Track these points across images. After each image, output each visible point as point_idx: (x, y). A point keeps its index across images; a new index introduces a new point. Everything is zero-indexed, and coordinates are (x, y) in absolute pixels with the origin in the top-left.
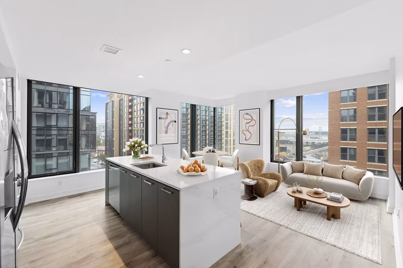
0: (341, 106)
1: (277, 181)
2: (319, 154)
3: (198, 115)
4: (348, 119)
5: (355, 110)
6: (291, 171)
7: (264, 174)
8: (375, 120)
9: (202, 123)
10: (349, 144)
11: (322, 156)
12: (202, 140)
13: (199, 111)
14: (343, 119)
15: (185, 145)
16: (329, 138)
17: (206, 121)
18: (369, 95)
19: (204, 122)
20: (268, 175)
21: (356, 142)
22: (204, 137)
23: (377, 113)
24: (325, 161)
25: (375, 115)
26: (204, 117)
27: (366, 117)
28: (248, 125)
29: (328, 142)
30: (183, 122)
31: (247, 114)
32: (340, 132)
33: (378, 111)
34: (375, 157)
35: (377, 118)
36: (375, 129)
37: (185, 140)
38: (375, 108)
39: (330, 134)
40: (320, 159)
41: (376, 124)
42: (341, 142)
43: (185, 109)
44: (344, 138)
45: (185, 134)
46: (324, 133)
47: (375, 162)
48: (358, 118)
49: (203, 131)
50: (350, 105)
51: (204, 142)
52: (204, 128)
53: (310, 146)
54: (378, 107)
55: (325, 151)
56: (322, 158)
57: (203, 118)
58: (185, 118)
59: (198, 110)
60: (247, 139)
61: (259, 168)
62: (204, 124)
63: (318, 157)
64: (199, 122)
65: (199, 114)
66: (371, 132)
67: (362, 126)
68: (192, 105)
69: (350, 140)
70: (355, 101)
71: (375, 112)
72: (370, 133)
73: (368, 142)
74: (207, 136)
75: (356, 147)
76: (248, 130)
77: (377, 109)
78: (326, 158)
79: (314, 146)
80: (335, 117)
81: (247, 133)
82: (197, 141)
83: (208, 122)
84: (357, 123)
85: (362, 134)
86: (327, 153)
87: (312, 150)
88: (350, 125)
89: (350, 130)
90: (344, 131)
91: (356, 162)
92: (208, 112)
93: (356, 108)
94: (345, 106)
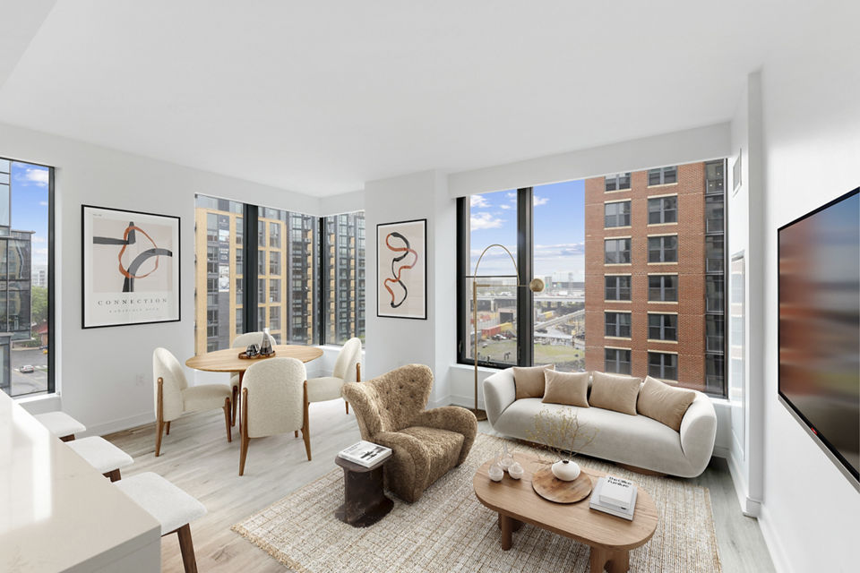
0: (606, 233)
1: (460, 437)
2: (569, 324)
3: (330, 247)
4: (617, 258)
5: (628, 241)
6: (512, 394)
7: (428, 414)
8: (659, 261)
9: (341, 264)
10: (618, 306)
11: (573, 328)
12: (341, 302)
13: (333, 236)
14: (609, 259)
15: (300, 313)
16: (586, 295)
17: (349, 260)
18: (651, 214)
19: (344, 262)
20: (440, 418)
21: (630, 302)
22: (344, 294)
23: (662, 250)
24: (578, 337)
25: (659, 251)
26: (345, 251)
27: (646, 255)
28: (398, 265)
29: (584, 301)
30: (296, 260)
31: (396, 235)
32: (603, 282)
33: (665, 245)
34: (659, 329)
35: (662, 257)
36: (660, 276)
37: (300, 301)
38: (659, 238)
39: (587, 286)
40: (569, 334)
41: (662, 268)
42: (606, 301)
43: (299, 233)
44: (611, 295)
45: (300, 289)
46: (577, 285)
47: (659, 339)
48: (633, 255)
49: (342, 281)
50: (621, 232)
51: (344, 305)
52: (344, 274)
53: (554, 309)
54: (664, 237)
55: (578, 318)
56: (573, 332)
57: (341, 254)
58: (300, 252)
59: (330, 234)
60: (395, 304)
61: (413, 395)
62: (345, 267)
63: (567, 330)
64: (332, 261)
65: (333, 243)
66: (654, 282)
67: (640, 271)
68: (247, 205)
69: (621, 299)
70: (627, 223)
71: (660, 245)
72: (651, 285)
73: (649, 302)
74: (352, 293)
75: (630, 312)
76: (397, 280)
77: (662, 241)
78: (580, 333)
79: (562, 309)
80: (595, 254)
81: (396, 287)
82: (329, 304)
83: (352, 262)
84: (632, 267)
85: (639, 286)
86: (582, 323)
87: (557, 318)
88: (619, 269)
89: (620, 280)
90: (611, 282)
91: (630, 339)
92: (353, 240)
93: (630, 237)
94: (613, 233)
